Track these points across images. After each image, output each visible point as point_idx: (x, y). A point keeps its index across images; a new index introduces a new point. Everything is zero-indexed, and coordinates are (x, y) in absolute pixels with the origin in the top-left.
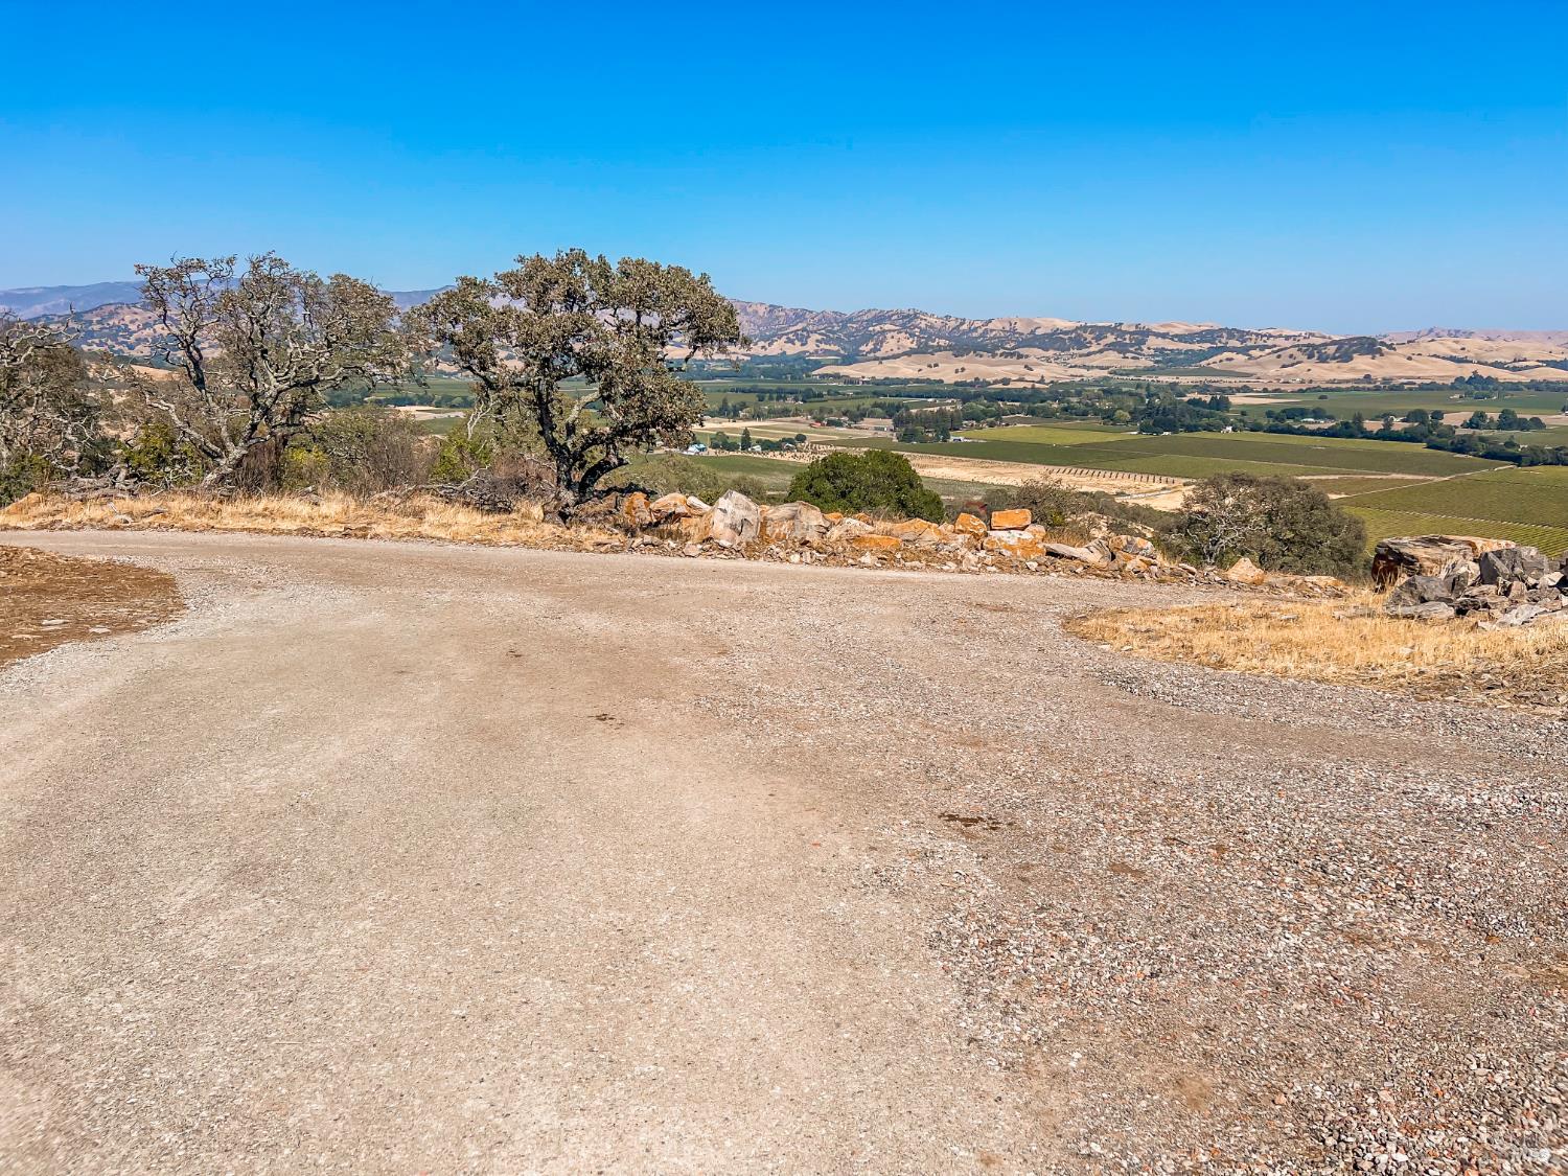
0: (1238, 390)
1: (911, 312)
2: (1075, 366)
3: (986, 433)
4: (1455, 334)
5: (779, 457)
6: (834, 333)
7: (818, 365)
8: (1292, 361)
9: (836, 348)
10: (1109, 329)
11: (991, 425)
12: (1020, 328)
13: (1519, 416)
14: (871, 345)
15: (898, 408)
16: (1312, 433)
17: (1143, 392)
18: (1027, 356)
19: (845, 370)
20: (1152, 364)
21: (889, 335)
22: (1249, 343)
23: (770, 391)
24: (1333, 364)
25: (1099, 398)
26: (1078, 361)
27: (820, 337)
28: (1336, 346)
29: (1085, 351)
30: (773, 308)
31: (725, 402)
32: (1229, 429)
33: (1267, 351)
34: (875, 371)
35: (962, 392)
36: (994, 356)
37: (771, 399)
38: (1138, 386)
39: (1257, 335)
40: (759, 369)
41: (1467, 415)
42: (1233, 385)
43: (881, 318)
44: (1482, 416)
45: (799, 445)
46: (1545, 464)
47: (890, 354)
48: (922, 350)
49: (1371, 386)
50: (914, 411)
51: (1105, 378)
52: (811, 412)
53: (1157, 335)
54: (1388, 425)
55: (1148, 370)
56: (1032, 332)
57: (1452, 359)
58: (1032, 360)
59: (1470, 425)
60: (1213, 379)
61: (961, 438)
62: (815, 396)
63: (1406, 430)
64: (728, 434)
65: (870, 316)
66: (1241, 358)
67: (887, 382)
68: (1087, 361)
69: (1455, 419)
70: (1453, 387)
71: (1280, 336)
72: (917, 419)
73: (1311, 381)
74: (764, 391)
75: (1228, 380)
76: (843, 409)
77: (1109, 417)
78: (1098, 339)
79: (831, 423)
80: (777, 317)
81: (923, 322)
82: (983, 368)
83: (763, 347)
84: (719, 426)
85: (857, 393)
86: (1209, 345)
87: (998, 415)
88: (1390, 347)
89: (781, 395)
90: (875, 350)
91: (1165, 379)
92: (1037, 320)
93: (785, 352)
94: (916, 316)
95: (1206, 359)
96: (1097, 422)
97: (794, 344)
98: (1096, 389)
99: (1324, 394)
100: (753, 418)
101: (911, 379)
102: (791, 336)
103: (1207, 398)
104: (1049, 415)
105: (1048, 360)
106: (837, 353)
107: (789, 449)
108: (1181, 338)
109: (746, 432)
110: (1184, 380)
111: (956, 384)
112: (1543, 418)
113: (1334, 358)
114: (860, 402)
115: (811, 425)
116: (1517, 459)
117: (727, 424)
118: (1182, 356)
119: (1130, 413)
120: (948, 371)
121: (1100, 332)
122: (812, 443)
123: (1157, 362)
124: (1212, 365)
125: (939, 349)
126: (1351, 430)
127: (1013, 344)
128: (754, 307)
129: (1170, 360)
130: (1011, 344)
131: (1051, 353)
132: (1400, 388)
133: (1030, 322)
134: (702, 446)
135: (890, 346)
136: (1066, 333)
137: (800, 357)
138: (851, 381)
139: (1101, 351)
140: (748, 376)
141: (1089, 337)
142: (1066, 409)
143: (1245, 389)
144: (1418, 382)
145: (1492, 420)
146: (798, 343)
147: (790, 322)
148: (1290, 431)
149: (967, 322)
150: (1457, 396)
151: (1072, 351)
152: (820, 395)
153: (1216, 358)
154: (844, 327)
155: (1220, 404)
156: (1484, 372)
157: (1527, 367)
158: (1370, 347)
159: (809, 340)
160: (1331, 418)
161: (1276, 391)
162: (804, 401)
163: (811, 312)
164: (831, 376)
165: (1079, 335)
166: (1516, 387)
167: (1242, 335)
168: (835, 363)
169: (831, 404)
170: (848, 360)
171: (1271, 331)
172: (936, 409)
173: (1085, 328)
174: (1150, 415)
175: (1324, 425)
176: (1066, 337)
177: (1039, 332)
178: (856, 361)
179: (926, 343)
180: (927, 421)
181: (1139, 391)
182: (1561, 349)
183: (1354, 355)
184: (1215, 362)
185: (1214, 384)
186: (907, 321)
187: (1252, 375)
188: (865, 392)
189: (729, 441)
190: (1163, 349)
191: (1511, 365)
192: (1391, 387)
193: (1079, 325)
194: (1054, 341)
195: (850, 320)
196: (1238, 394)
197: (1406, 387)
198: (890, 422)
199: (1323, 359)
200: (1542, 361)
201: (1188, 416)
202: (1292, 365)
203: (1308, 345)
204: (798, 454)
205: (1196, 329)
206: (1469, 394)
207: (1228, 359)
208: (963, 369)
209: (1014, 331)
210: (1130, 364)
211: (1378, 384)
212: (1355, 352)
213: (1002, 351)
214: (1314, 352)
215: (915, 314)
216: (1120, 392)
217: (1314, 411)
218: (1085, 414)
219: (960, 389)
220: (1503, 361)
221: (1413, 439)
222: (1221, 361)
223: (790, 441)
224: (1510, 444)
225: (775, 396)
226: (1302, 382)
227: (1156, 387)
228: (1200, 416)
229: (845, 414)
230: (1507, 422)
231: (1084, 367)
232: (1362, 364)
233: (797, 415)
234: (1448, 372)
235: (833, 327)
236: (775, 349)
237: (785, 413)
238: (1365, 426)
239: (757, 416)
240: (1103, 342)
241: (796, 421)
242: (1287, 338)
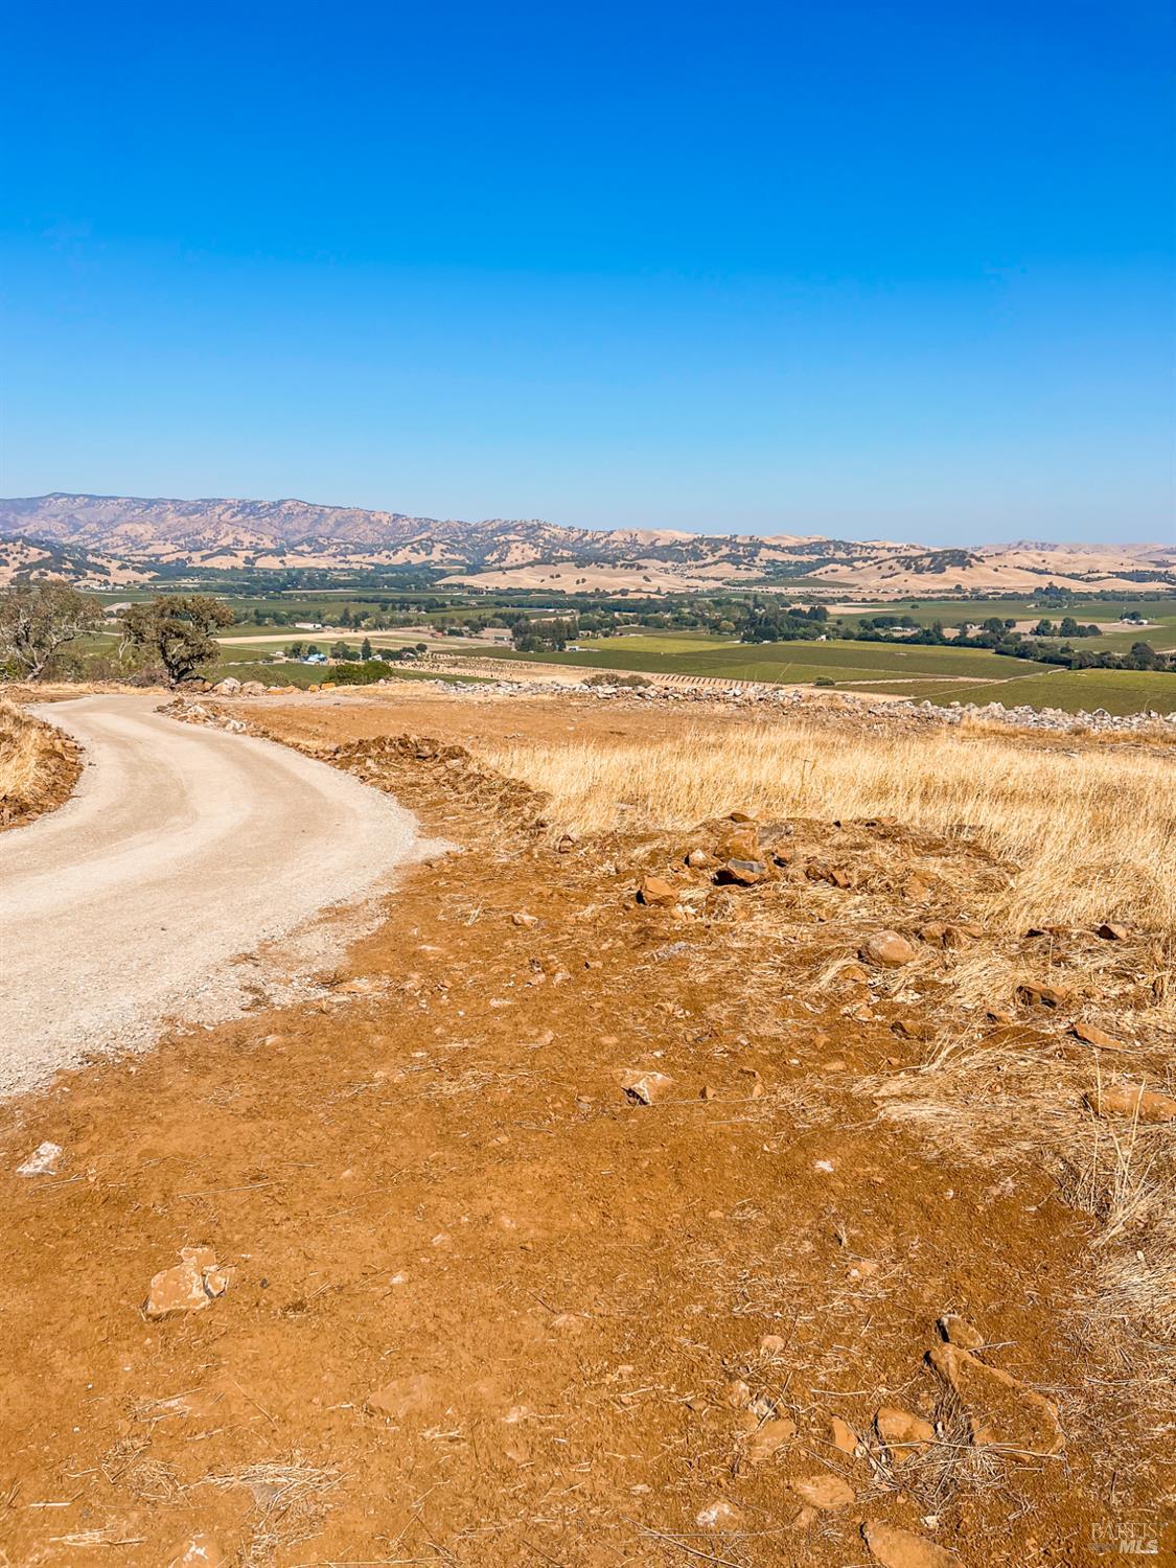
0: (839, 600)
1: (535, 523)
2: (692, 577)
3: (602, 643)
4: (1042, 547)
5: (399, 667)
6: (459, 542)
7: (443, 574)
8: (891, 572)
9: (462, 558)
10: (724, 541)
11: (606, 635)
12: (641, 539)
13: (1078, 624)
14: (496, 556)
15: (519, 618)
16: (897, 641)
17: (751, 603)
18: (646, 568)
19: (469, 580)
20: (764, 575)
21: (513, 546)
22: (855, 555)
23: (393, 601)
24: (928, 575)
25: (709, 609)
26: (695, 572)
27: (444, 547)
28: (930, 559)
29: (701, 562)
30: (397, 517)
31: (346, 612)
32: (824, 637)
33: (870, 562)
34: (498, 582)
35: (581, 602)
36: (615, 567)
37: (394, 608)
38: (746, 597)
39: (862, 546)
40: (383, 578)
41: (1035, 623)
42: (834, 595)
43: (505, 529)
44: (1046, 624)
45: (419, 655)
46: (1093, 667)
47: (514, 564)
48: (545, 561)
49: (960, 595)
50: (533, 621)
51: (719, 589)
52: (433, 623)
53: (769, 547)
54: (964, 633)
55: (759, 582)
56: (653, 544)
57: (1034, 570)
58: (651, 571)
59: (1037, 632)
60: (819, 589)
61: (577, 648)
62: (438, 606)
63: (978, 637)
64: (349, 644)
65: (494, 526)
66: (846, 569)
67: (510, 592)
68: (703, 572)
69: (1024, 627)
70: (1031, 597)
71: (883, 548)
72: (536, 630)
73: (907, 592)
74: (386, 601)
75: (833, 590)
76: (465, 619)
77: (715, 626)
78: (713, 551)
79: (452, 633)
80: (402, 527)
81: (547, 533)
82: (604, 579)
83: (387, 556)
84: (340, 636)
85: (479, 604)
86: (817, 557)
87: (614, 625)
88: (979, 559)
89: (404, 605)
90: (500, 560)
91: (774, 590)
92: (656, 532)
93: (410, 562)
94: (540, 527)
95: (814, 570)
96: (703, 631)
97: (419, 553)
98: (707, 600)
99: (916, 603)
100: (375, 628)
101: (533, 590)
102: (415, 545)
103: (806, 608)
104: (660, 625)
105: (666, 571)
106: (462, 563)
107: (409, 658)
108: (791, 550)
109: (367, 642)
110: (793, 591)
111: (578, 594)
112: (1101, 626)
113: (929, 569)
114: (481, 612)
115: (432, 635)
116: (1067, 663)
117: (349, 634)
118: (792, 568)
119: (735, 623)
120: (569, 581)
121: (715, 545)
122: (433, 652)
123: (768, 573)
124: (818, 577)
125: (562, 559)
126: (931, 637)
127: (633, 556)
128: (377, 516)
129: (781, 572)
130: (631, 556)
131: (669, 564)
132: (985, 598)
133: (649, 535)
134: (322, 656)
135: (514, 556)
136: (683, 545)
137: (425, 567)
138: (476, 591)
139: (716, 563)
140: (371, 586)
141: (705, 549)
142: (676, 620)
143: (846, 599)
144: (1003, 592)
145: (1055, 628)
146: (423, 553)
147: (414, 531)
148: (877, 639)
149: (590, 533)
150: (1032, 606)
151: (689, 562)
152: (444, 605)
153: (822, 570)
154: (470, 536)
155: (819, 614)
156: (1059, 583)
157: (1099, 579)
158: (960, 559)
159: (434, 549)
160: (917, 626)
161: (873, 601)
162: (427, 612)
163: (435, 521)
164: (455, 585)
165: (695, 547)
166: (1086, 597)
167: (848, 547)
168: (460, 573)
169: (454, 614)
170: (473, 570)
171: (874, 543)
172: (552, 619)
173: (701, 541)
174: (753, 625)
175: (909, 632)
176: (684, 549)
177: (659, 544)
178: (482, 571)
179: (550, 554)
180: (544, 631)
181: (747, 601)
182: (1131, 561)
183: (947, 567)
184: (820, 573)
185: (816, 594)
186: (531, 532)
187: (853, 586)
188: (488, 603)
189: (350, 651)
190: (775, 561)
191: (1085, 577)
192: (978, 597)
193: (696, 537)
194: (674, 553)
195: (475, 530)
196: (838, 604)
197: (990, 596)
198: (508, 632)
199: (919, 571)
200: (1113, 573)
201: (786, 626)
202: (891, 576)
203: (906, 557)
204: (418, 663)
205: (806, 541)
206: (1043, 603)
207: (833, 571)
208: (584, 580)
209: (635, 542)
210: (743, 575)
211: (967, 594)
212: (947, 564)
213: (622, 562)
214: (910, 563)
215: (539, 525)
216: (729, 603)
217: (902, 620)
218: (694, 624)
219: (579, 599)
220: (1078, 572)
221: (983, 646)
222: (826, 572)
223: (411, 650)
224: (1066, 650)
225: (398, 605)
226: (899, 592)
227: (764, 597)
228: (798, 625)
229: (466, 624)
230: (1069, 629)
231: (700, 578)
232: (954, 575)
233: (419, 625)
234: (1028, 583)
235: (458, 537)
236: (399, 559)
237: (407, 623)
238: (944, 633)
239: (380, 626)
240: (718, 554)
241: (418, 631)
242: (889, 550)
